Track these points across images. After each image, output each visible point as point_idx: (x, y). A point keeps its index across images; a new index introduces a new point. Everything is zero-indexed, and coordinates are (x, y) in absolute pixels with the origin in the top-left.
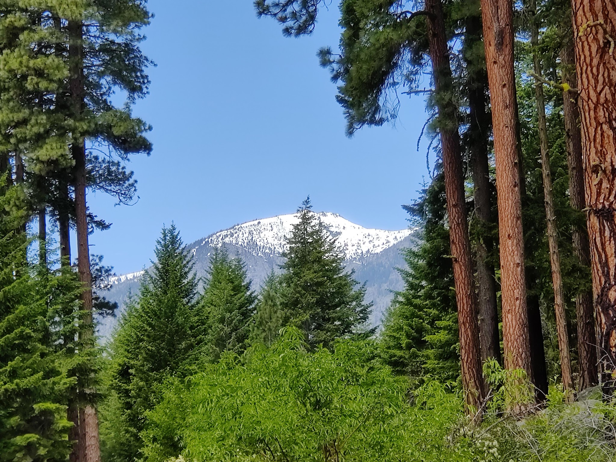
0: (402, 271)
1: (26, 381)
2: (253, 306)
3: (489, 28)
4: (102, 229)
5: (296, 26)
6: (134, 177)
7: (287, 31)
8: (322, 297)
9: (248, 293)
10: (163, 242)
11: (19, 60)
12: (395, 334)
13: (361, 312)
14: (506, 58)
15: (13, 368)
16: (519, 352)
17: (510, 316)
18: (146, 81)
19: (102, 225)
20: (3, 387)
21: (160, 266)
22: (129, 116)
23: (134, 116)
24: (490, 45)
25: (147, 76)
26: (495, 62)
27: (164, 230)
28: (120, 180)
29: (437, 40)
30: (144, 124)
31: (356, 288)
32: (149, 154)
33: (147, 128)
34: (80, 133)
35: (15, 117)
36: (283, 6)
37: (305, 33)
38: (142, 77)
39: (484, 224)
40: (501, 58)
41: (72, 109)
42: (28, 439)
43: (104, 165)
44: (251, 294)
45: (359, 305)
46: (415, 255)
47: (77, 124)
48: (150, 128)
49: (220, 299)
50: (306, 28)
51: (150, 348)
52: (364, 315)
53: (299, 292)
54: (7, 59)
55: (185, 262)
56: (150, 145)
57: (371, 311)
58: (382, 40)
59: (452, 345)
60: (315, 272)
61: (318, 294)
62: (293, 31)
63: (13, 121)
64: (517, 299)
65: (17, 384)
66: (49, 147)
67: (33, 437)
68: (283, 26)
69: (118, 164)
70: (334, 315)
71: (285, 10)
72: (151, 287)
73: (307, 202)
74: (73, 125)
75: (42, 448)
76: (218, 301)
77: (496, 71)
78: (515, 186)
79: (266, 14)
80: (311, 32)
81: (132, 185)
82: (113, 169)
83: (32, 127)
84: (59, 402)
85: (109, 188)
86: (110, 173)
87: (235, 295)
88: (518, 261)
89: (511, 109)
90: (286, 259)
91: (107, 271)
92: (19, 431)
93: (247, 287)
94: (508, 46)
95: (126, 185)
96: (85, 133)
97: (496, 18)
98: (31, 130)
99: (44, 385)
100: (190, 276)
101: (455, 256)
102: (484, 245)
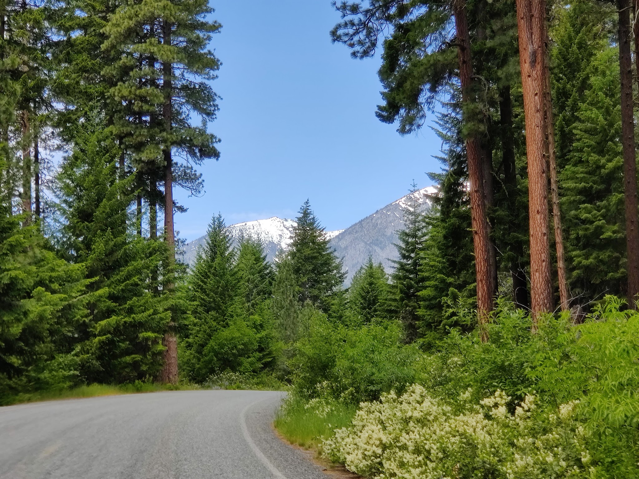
0: (397, 246)
1: (140, 316)
2: (268, 271)
3: (525, 49)
4: (182, 212)
5: (362, 50)
6: (202, 178)
7: (354, 54)
8: (315, 266)
9: (265, 263)
10: (212, 226)
11: (129, 90)
12: (391, 290)
13: (340, 277)
14: (538, 73)
15: (131, 306)
16: (545, 303)
17: (537, 274)
18: (216, 108)
19: (182, 209)
20: (123, 320)
21: (210, 242)
22: (205, 132)
23: (209, 131)
24: (525, 63)
25: (217, 105)
26: (529, 76)
27: (214, 218)
28: (192, 179)
29: (466, 67)
30: (215, 138)
31: (337, 261)
32: (217, 159)
33: (217, 140)
34: (170, 142)
35: (125, 130)
36: (352, 36)
37: (367, 56)
38: (214, 105)
39: (489, 208)
40: (534, 72)
41: (165, 125)
42: (134, 358)
43: (181, 169)
44: (266, 264)
45: (339, 273)
46: (407, 235)
47: (169, 136)
48: (220, 141)
49: (247, 266)
50: (368, 52)
51: (202, 297)
52: (341, 279)
53: (300, 263)
54: (121, 89)
55: (227, 240)
56: (219, 153)
57: (346, 277)
58: (432, 62)
59: (437, 298)
60: (311, 250)
61: (313, 264)
62: (359, 55)
63: (123, 133)
64: (544, 261)
65: (133, 318)
66: (148, 151)
67: (138, 357)
68: (351, 50)
69: (192, 168)
70: (323, 279)
71: (352, 39)
72: (204, 256)
73: (307, 203)
74: (166, 137)
75: (144, 365)
76: (245, 267)
77: (530, 83)
78: (543, 173)
79: (339, 41)
80: (372, 55)
81: (201, 183)
82: (188, 171)
83: (137, 137)
84: (158, 332)
85: (185, 185)
86: (186, 174)
87: (257, 263)
88: (545, 232)
89: (541, 113)
90: (292, 241)
91: (183, 242)
92: (127, 352)
93: (264, 259)
94: (540, 63)
95: (197, 183)
96: (173, 143)
97: (530, 41)
98: (136, 139)
99: (153, 319)
100: (230, 249)
101: (475, 229)
102: (489, 223)
